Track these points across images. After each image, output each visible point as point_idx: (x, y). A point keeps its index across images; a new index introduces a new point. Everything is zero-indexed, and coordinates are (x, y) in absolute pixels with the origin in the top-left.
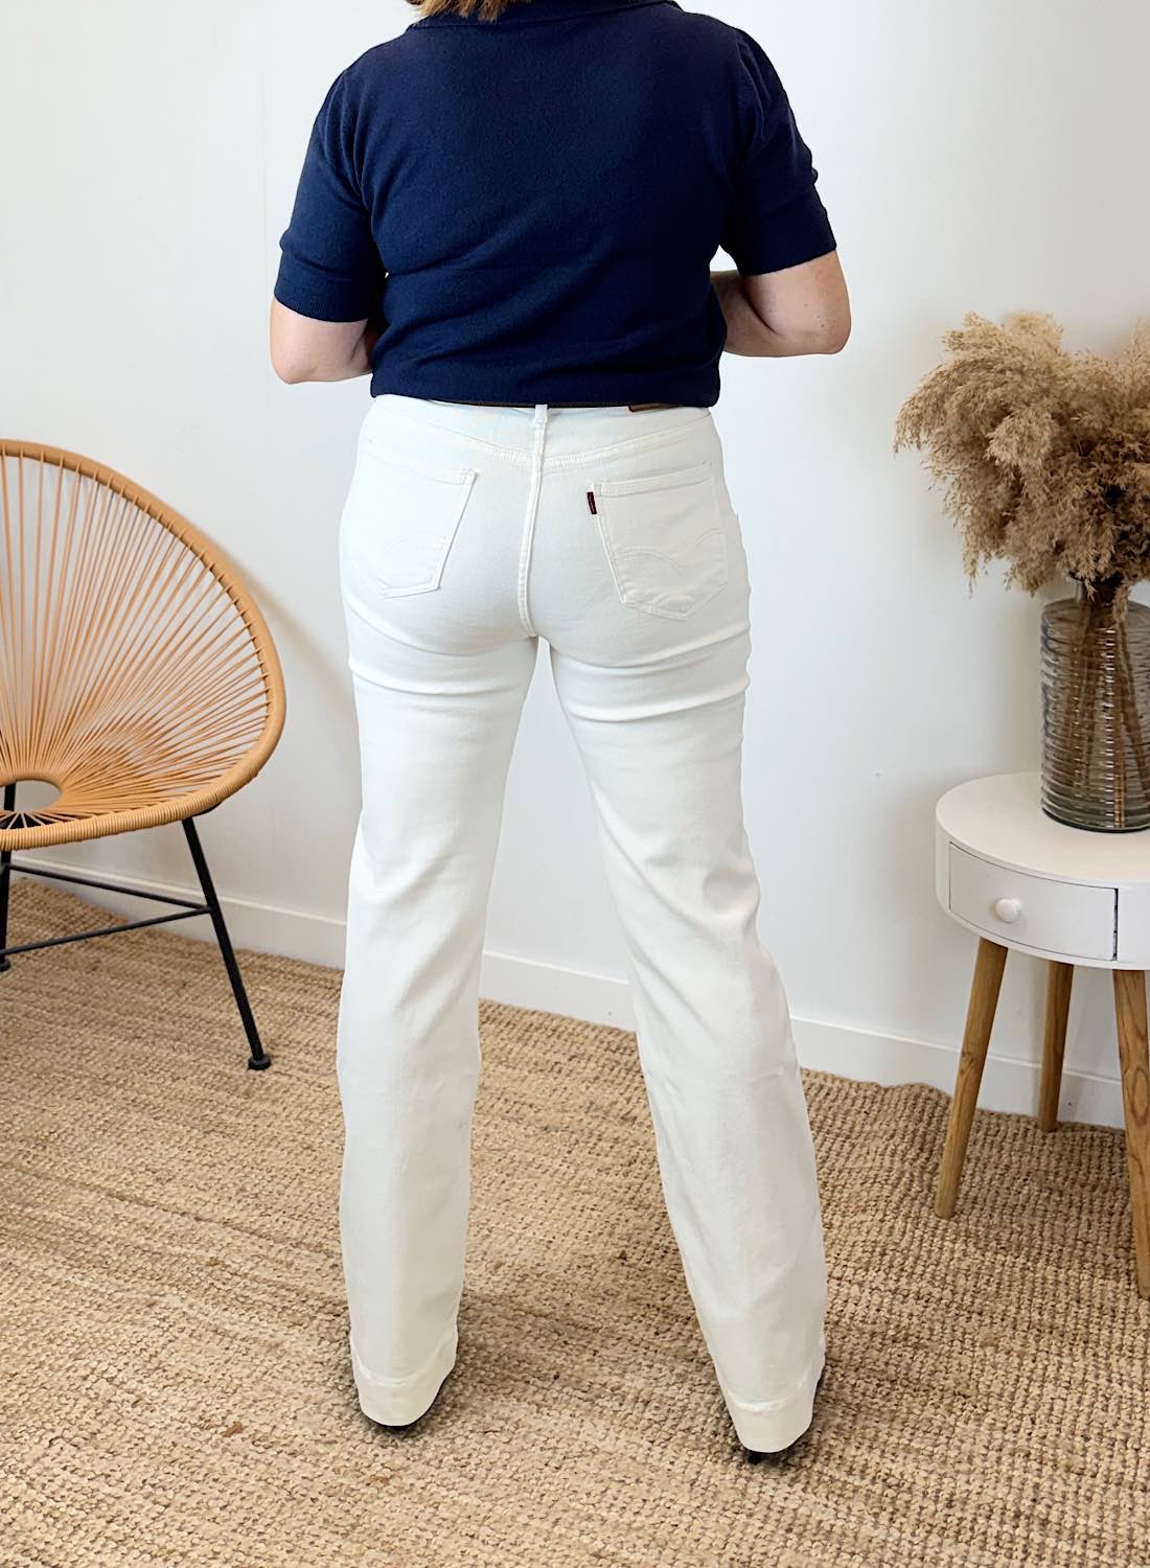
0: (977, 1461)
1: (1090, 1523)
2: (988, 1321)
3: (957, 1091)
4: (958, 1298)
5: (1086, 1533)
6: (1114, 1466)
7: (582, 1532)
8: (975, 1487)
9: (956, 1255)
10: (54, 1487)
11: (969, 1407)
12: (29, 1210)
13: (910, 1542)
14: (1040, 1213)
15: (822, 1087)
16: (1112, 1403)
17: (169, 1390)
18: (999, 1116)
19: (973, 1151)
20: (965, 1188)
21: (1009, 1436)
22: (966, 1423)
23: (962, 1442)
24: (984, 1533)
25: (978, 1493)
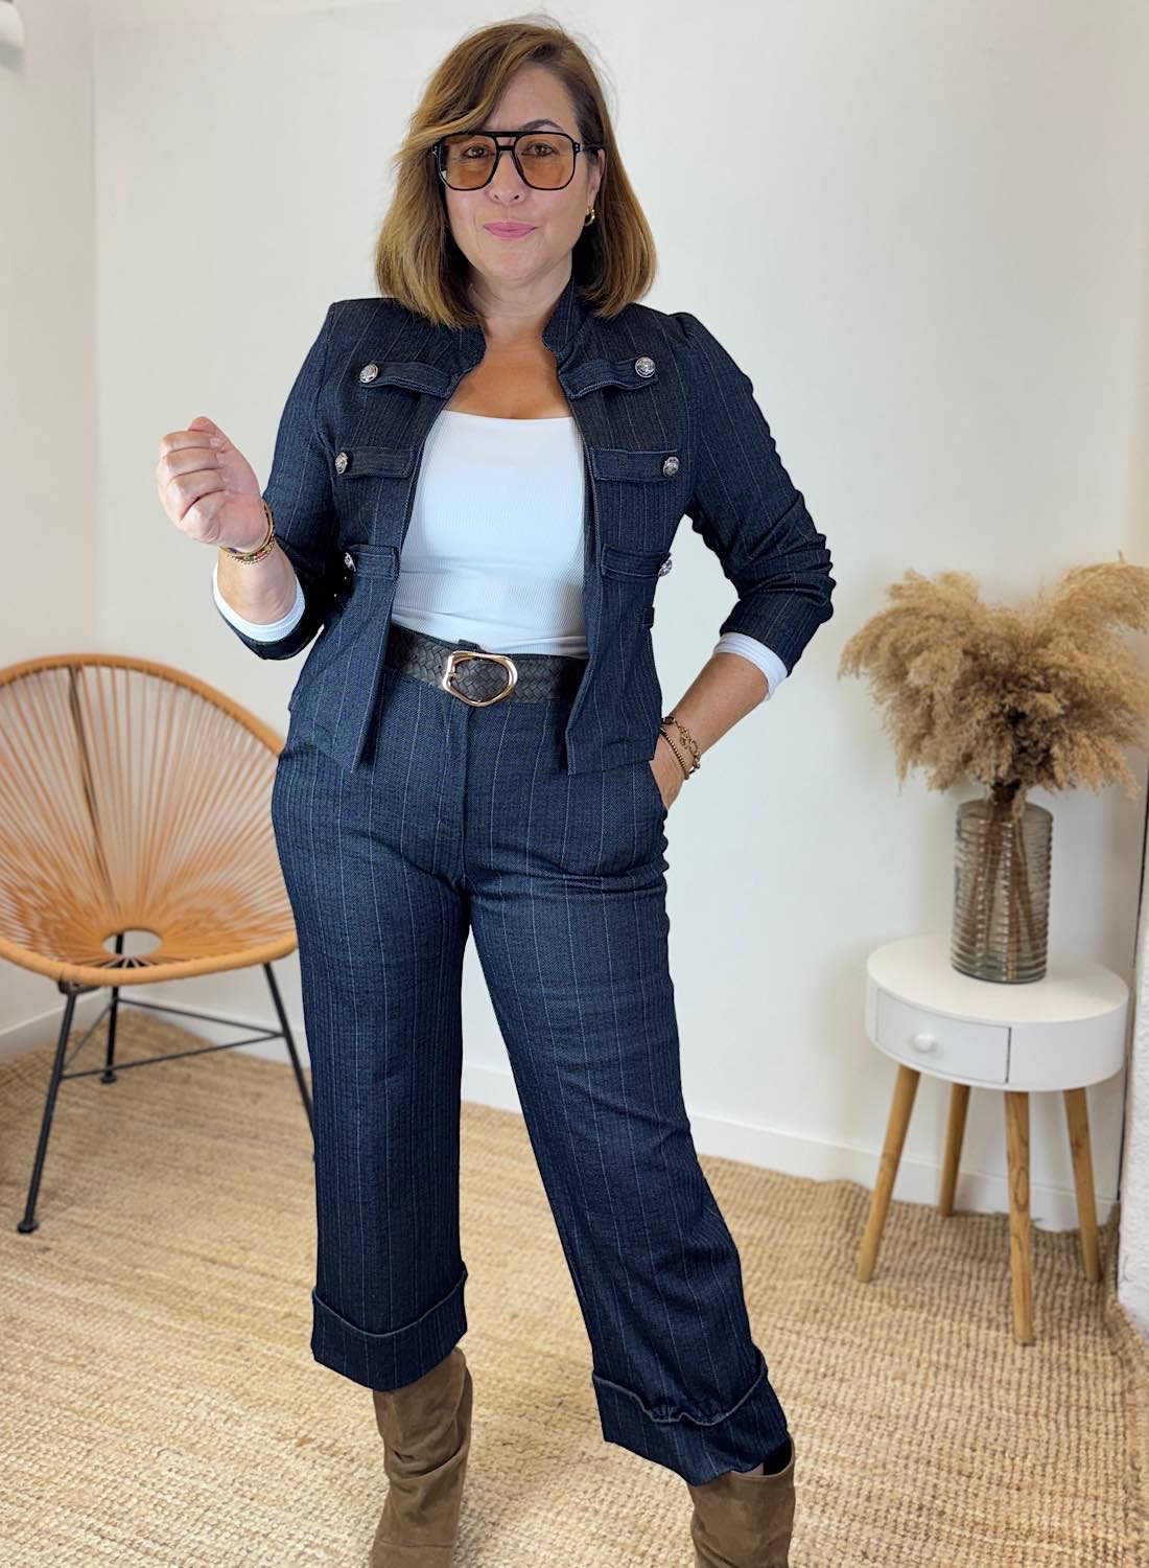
0: (890, 1466)
1: (977, 1513)
2: (897, 1360)
3: (877, 1186)
4: (875, 1343)
5: (974, 1521)
6: (995, 1471)
7: (580, 1519)
8: (888, 1486)
9: (873, 1311)
10: (162, 1484)
11: (883, 1426)
12: (138, 1271)
13: (838, 1528)
14: (939, 1279)
15: (767, 1181)
16: (993, 1424)
17: (253, 1410)
18: (908, 1205)
19: (888, 1232)
20: (880, 1260)
21: (914, 1448)
22: (881, 1437)
23: (878, 1452)
24: (896, 1521)
25: (891, 1491)
